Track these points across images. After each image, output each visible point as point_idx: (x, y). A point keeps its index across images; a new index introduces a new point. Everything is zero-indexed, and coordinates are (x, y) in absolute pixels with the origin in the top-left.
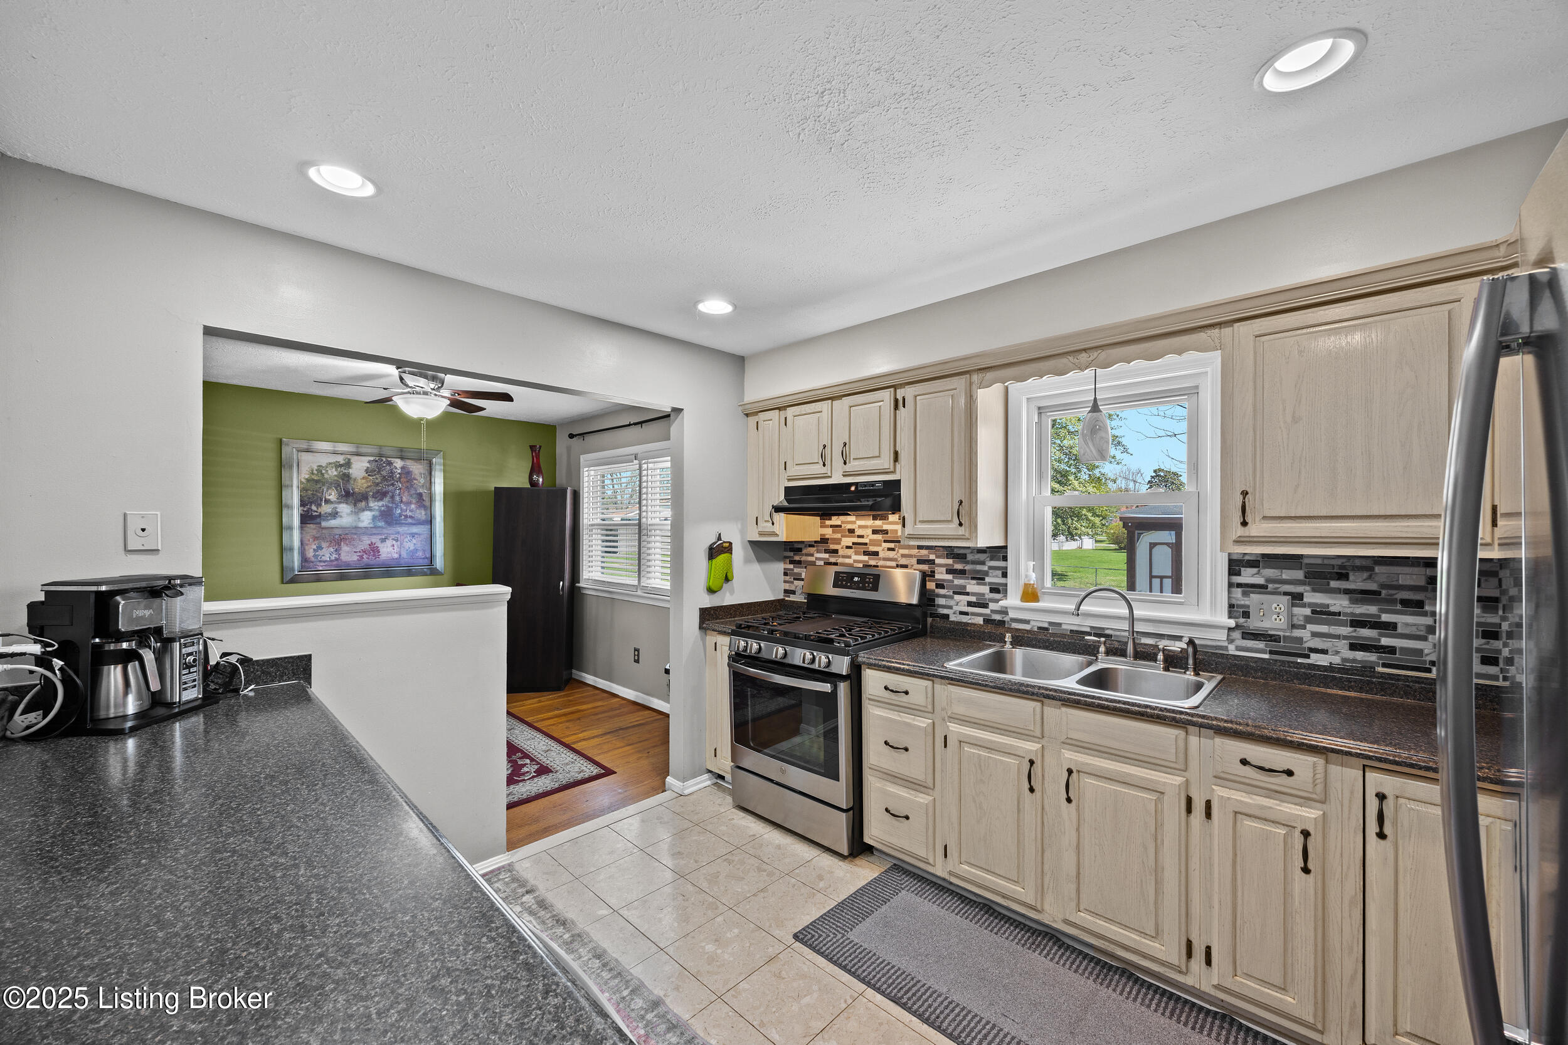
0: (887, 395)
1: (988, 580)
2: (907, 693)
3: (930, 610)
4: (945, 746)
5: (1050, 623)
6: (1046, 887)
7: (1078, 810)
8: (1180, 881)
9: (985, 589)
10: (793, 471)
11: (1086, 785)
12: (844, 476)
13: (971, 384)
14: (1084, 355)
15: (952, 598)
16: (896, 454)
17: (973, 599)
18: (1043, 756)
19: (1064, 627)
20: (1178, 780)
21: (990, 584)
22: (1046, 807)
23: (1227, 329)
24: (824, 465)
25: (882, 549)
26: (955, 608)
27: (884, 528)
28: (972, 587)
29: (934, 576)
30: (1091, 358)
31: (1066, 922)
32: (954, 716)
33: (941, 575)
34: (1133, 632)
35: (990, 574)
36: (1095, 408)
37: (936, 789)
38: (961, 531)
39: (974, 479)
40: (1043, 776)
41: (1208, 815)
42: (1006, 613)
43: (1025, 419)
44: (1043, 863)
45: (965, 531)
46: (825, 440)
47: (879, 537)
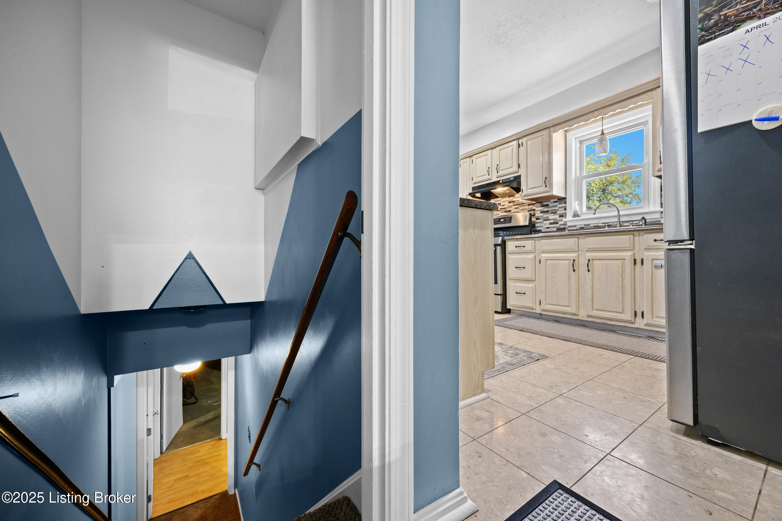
0: (515, 143)
1: (558, 213)
2: (524, 247)
3: (534, 229)
4: (540, 263)
5: (585, 225)
6: (580, 306)
7: (592, 274)
8: (631, 289)
9: (557, 217)
10: (475, 180)
11: (596, 264)
12: (497, 178)
13: (550, 132)
14: (597, 112)
15: (542, 222)
16: (519, 165)
17: (552, 221)
18: (578, 258)
19: (591, 225)
20: (630, 253)
21: (559, 214)
22: (580, 276)
23: (654, 91)
24: (489, 175)
25: (513, 209)
26: (544, 226)
27: (513, 200)
28: (552, 217)
29: (535, 215)
30: (600, 113)
31: (589, 316)
32: (543, 251)
33: (538, 214)
34: (620, 222)
35: (559, 210)
36: (603, 133)
37: (536, 280)
38: (546, 189)
39: (552, 168)
40: (579, 265)
41: (642, 264)
42: (566, 224)
43: (574, 146)
44: (579, 297)
45: (548, 189)
46: (489, 165)
47: (511, 204)
